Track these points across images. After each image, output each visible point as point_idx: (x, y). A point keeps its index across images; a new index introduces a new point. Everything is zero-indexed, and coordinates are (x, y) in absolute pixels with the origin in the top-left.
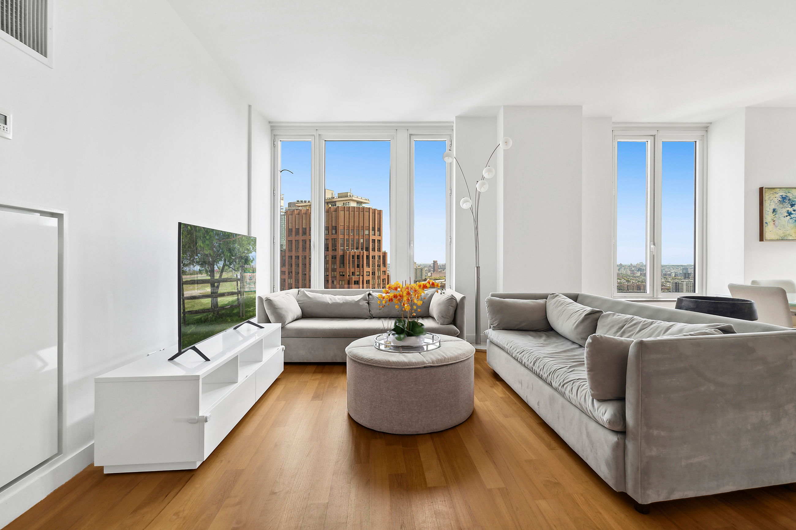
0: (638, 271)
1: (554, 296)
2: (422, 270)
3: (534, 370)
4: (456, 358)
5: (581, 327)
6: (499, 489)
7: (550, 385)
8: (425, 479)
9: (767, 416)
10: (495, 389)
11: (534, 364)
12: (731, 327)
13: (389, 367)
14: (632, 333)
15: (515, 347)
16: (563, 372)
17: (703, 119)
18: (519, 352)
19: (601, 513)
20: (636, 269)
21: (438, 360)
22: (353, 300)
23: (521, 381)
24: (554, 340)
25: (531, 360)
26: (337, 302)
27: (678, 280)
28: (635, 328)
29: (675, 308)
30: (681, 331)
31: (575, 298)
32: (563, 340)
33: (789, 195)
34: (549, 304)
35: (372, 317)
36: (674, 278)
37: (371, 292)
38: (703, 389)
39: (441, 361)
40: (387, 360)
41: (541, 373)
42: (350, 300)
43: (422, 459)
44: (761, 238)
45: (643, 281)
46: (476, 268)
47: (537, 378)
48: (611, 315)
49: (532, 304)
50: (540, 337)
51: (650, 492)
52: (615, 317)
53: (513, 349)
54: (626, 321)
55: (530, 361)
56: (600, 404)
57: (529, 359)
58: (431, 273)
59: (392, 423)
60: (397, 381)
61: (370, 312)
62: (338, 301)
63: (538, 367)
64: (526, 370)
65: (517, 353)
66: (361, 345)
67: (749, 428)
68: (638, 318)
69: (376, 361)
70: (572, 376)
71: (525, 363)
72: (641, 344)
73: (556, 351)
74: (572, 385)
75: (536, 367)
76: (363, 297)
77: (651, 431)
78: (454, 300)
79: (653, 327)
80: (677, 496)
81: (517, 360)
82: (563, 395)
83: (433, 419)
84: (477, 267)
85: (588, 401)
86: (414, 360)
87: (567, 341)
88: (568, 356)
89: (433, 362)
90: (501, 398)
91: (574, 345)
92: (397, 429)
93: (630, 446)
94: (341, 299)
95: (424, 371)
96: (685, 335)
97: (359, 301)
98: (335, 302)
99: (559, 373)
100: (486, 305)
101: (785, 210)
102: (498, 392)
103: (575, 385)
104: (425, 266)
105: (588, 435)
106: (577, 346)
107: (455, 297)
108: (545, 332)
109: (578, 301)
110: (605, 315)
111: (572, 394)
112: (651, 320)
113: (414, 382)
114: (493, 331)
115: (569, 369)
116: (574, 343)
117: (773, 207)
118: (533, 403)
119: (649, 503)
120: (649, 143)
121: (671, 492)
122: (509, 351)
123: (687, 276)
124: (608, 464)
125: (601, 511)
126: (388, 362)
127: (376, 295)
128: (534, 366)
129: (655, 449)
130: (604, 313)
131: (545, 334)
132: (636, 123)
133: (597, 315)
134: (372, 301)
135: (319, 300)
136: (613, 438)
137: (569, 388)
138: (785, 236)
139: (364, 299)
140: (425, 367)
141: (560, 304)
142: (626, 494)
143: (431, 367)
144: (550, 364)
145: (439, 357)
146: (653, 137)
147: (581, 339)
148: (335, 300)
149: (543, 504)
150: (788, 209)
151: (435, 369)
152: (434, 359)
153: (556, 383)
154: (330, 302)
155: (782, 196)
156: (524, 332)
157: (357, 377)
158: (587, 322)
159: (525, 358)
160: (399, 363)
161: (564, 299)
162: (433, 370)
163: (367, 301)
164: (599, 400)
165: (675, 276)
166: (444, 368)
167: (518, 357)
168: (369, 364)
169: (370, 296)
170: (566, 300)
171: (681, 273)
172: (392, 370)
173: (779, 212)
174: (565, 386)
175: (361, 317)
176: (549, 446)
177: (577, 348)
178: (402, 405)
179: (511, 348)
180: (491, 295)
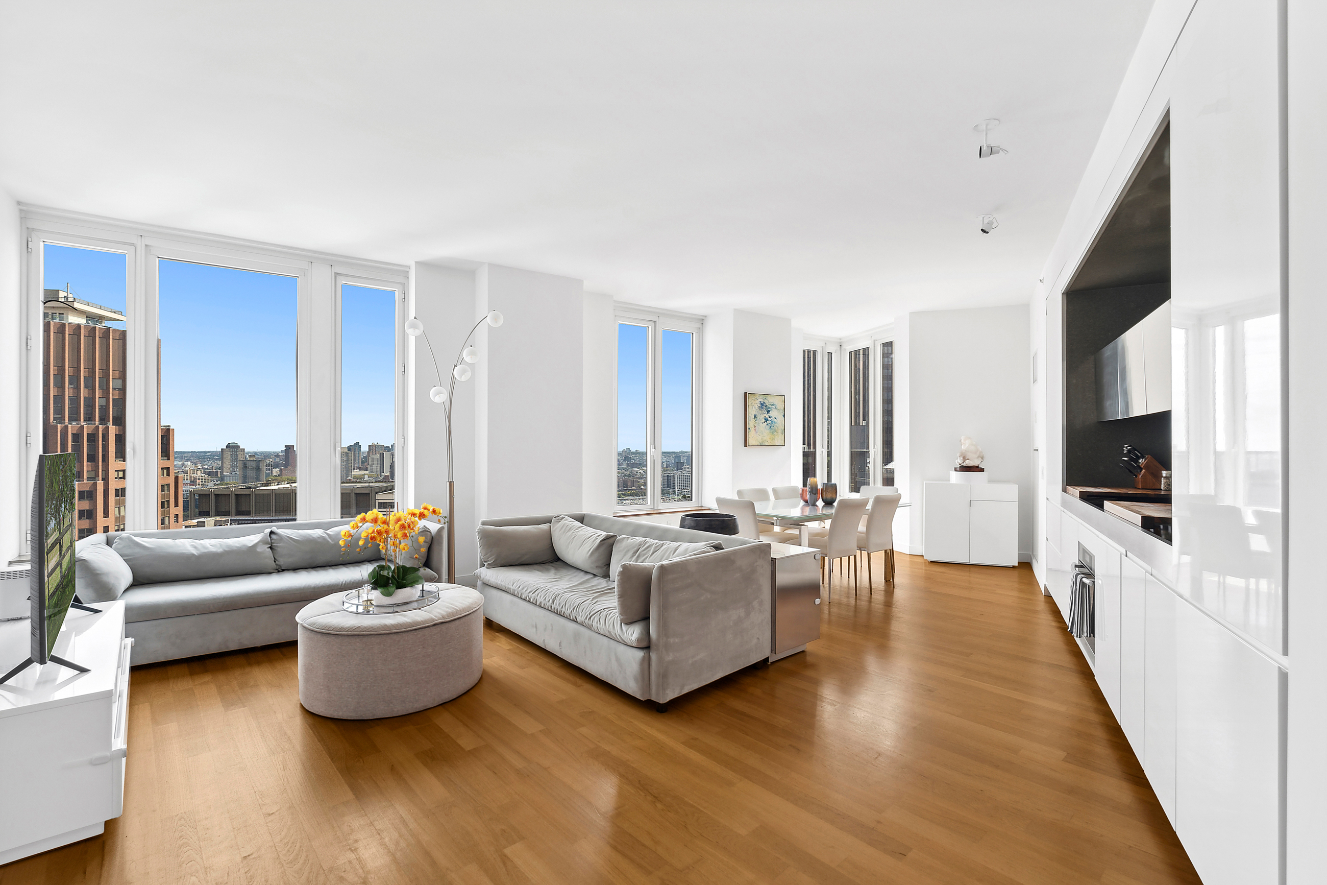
0: (624, 460)
1: (559, 518)
2: (258, 463)
3: (554, 608)
4: (469, 608)
5: (596, 555)
6: (540, 731)
7: (575, 621)
8: (459, 745)
9: (741, 612)
10: (498, 642)
11: (553, 602)
12: (720, 544)
13: (388, 632)
14: (646, 556)
15: (526, 587)
16: (587, 605)
17: (701, 312)
18: (531, 592)
19: (632, 722)
20: (622, 457)
21: (449, 615)
22: (244, 545)
23: (536, 625)
24: (564, 572)
25: (548, 598)
26: (212, 552)
27: (670, 472)
28: (648, 551)
29: (680, 527)
30: (686, 550)
31: (581, 519)
32: (575, 570)
33: (765, 401)
34: (554, 529)
35: (280, 570)
36: (666, 469)
37: (274, 529)
38: (702, 598)
39: (453, 614)
40: (382, 624)
41: (563, 610)
42: (238, 545)
43: (446, 731)
44: (746, 445)
45: (630, 474)
46: (448, 484)
47: (557, 617)
48: (625, 539)
49: (535, 530)
50: (548, 570)
51: (668, 692)
52: (629, 541)
53: (523, 589)
54: (640, 545)
55: (547, 600)
56: (628, 626)
57: (546, 598)
58: (281, 470)
59: (392, 703)
60: (398, 649)
61: (275, 562)
62: (213, 549)
63: (559, 604)
64: (543, 611)
65: (529, 593)
66: (325, 612)
67: (731, 624)
68: (650, 541)
69: (365, 627)
70: (598, 607)
71: (541, 603)
72: (662, 567)
73: (572, 585)
74: (600, 615)
75: (556, 604)
76: (263, 538)
77: (669, 639)
78: (429, 533)
79: (664, 549)
80: (686, 690)
81: (529, 601)
82: (589, 628)
83: (445, 686)
84: (450, 482)
85: (617, 626)
86: (419, 619)
87: (579, 571)
88: (586, 588)
89: (443, 617)
90: (509, 650)
91: (588, 576)
92: (399, 709)
93: (654, 656)
94: (219, 545)
95: (434, 629)
96: (691, 556)
97: (255, 546)
98: (206, 551)
99: (584, 606)
100: (477, 537)
101: (763, 416)
102: (503, 643)
103: (602, 615)
104: (267, 455)
105: (618, 660)
106: (592, 576)
107: (429, 529)
108: (550, 564)
109: (584, 523)
110: (620, 539)
111: (600, 624)
112: (661, 542)
113: (422, 645)
114: (488, 570)
115: (592, 601)
116: (586, 572)
117: (754, 413)
118: (552, 645)
119: (668, 700)
120: (650, 327)
121: (682, 688)
122: (516, 593)
123: (680, 465)
124: (636, 679)
125: (632, 720)
126: (385, 627)
127: (284, 533)
128: (553, 604)
129: (671, 655)
130: (619, 538)
131: (552, 566)
132: (642, 306)
133: (612, 539)
134: (278, 545)
135: (171, 550)
136: (640, 654)
137: (596, 620)
138: (763, 442)
139: (263, 542)
140: (434, 625)
141: (568, 528)
142: (651, 700)
143: (442, 623)
144: (572, 599)
145: (450, 610)
146: (654, 323)
147: (596, 567)
148: (204, 547)
149: (584, 730)
150: (765, 415)
151: (447, 625)
152: (444, 613)
153: (582, 616)
154: (195, 552)
155: (761, 402)
156: (526, 566)
157: (332, 655)
158: (602, 549)
159: (540, 597)
160: (401, 625)
161: (571, 523)
162: (444, 627)
163: (269, 545)
164: (626, 624)
165: (667, 467)
166: (457, 622)
167: (531, 597)
168: (355, 633)
169: (273, 536)
170: (574, 524)
171: (673, 462)
172: (392, 636)
173: (758, 418)
174: (592, 618)
175: (258, 572)
176: (575, 684)
177: (592, 578)
178: (405, 677)
179: (519, 587)
180: (482, 522)
